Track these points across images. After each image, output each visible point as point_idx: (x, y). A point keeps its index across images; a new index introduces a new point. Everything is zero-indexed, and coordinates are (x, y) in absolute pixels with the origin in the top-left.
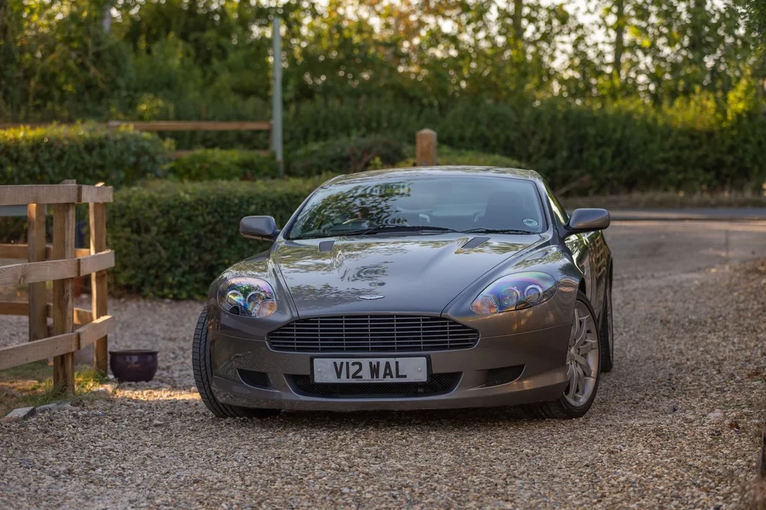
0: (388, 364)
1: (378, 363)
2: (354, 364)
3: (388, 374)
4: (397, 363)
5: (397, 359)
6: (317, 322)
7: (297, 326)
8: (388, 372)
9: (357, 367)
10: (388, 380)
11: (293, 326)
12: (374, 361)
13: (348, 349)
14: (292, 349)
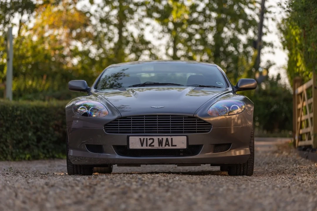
0: (167, 139)
1: (162, 139)
2: (150, 139)
3: (167, 145)
4: (172, 139)
5: (172, 137)
6: (131, 118)
7: (120, 121)
8: (167, 143)
9: (152, 141)
10: (167, 147)
11: (118, 121)
12: (160, 138)
13: (146, 132)
14: (117, 133)
